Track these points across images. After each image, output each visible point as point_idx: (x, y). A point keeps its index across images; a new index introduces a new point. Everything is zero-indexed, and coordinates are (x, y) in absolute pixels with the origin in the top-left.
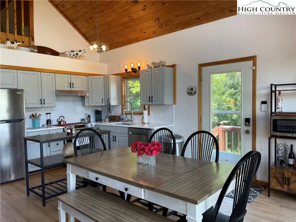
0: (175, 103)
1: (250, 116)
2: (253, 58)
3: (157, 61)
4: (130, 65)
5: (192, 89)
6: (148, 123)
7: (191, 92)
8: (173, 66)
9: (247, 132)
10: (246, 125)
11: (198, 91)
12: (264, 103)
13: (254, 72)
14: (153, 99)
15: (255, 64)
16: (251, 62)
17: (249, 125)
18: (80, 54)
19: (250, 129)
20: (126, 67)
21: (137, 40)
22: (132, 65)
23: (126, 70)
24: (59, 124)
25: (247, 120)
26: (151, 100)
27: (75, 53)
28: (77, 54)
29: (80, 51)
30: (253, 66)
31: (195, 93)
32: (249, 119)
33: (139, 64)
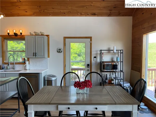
0: (49, 57)
2: (91, 38)
4: (13, 31)
5: (60, 50)
6: (29, 69)
7: (59, 51)
8: (48, 36)
12: (95, 57)
13: (91, 44)
14: (37, 55)
15: (91, 40)
16: (89, 39)
17: (89, 67)
19: (89, 69)
20: (8, 31)
21: (18, 15)
22: (14, 31)
25: (88, 65)
26: (35, 55)
31: (62, 52)
32: (89, 64)
33: (21, 31)
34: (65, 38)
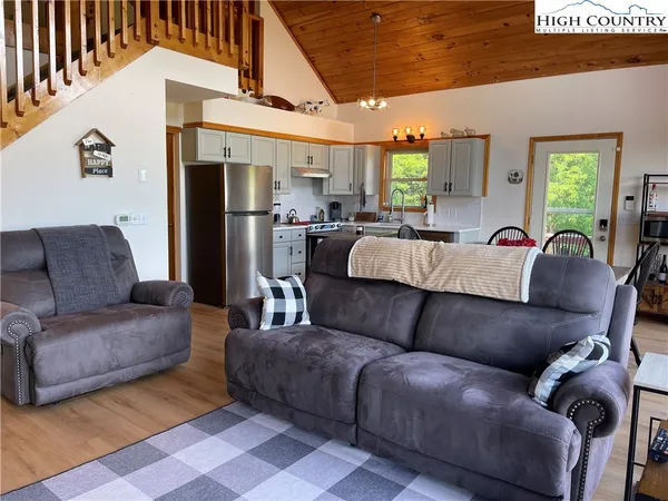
0: (484, 194)
1: (607, 216)
2: (619, 136)
3: (461, 128)
4: (406, 131)
5: (516, 175)
6: (434, 225)
7: (514, 178)
8: (485, 137)
9: (602, 239)
10: (601, 229)
11: (526, 178)
12: (629, 198)
13: (618, 155)
14: (453, 188)
15: (619, 144)
16: (615, 140)
17: (605, 230)
18: (320, 107)
19: (606, 234)
20: (395, 132)
22: (408, 131)
23: (395, 138)
24: (290, 222)
25: (603, 222)
26: (448, 188)
27: (312, 106)
28: (315, 108)
29: (321, 103)
30: (618, 146)
31: (521, 180)
32: (606, 221)
33: (422, 130)
34: (534, 140)
